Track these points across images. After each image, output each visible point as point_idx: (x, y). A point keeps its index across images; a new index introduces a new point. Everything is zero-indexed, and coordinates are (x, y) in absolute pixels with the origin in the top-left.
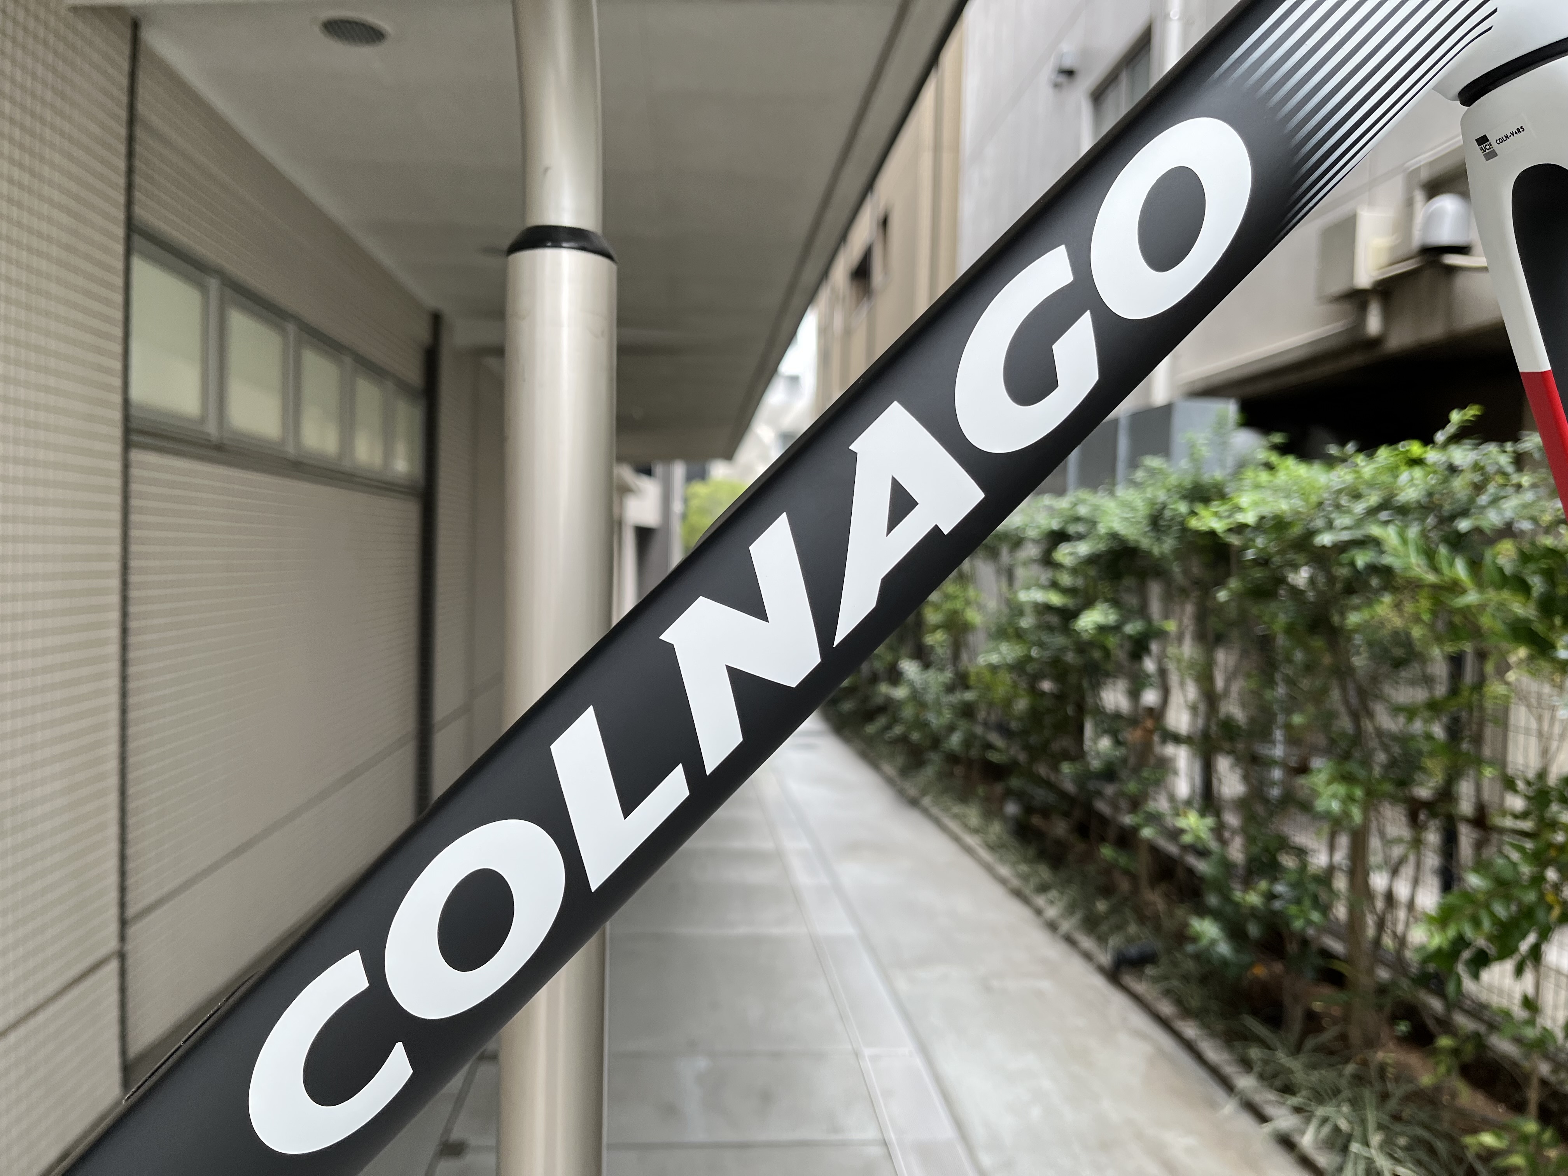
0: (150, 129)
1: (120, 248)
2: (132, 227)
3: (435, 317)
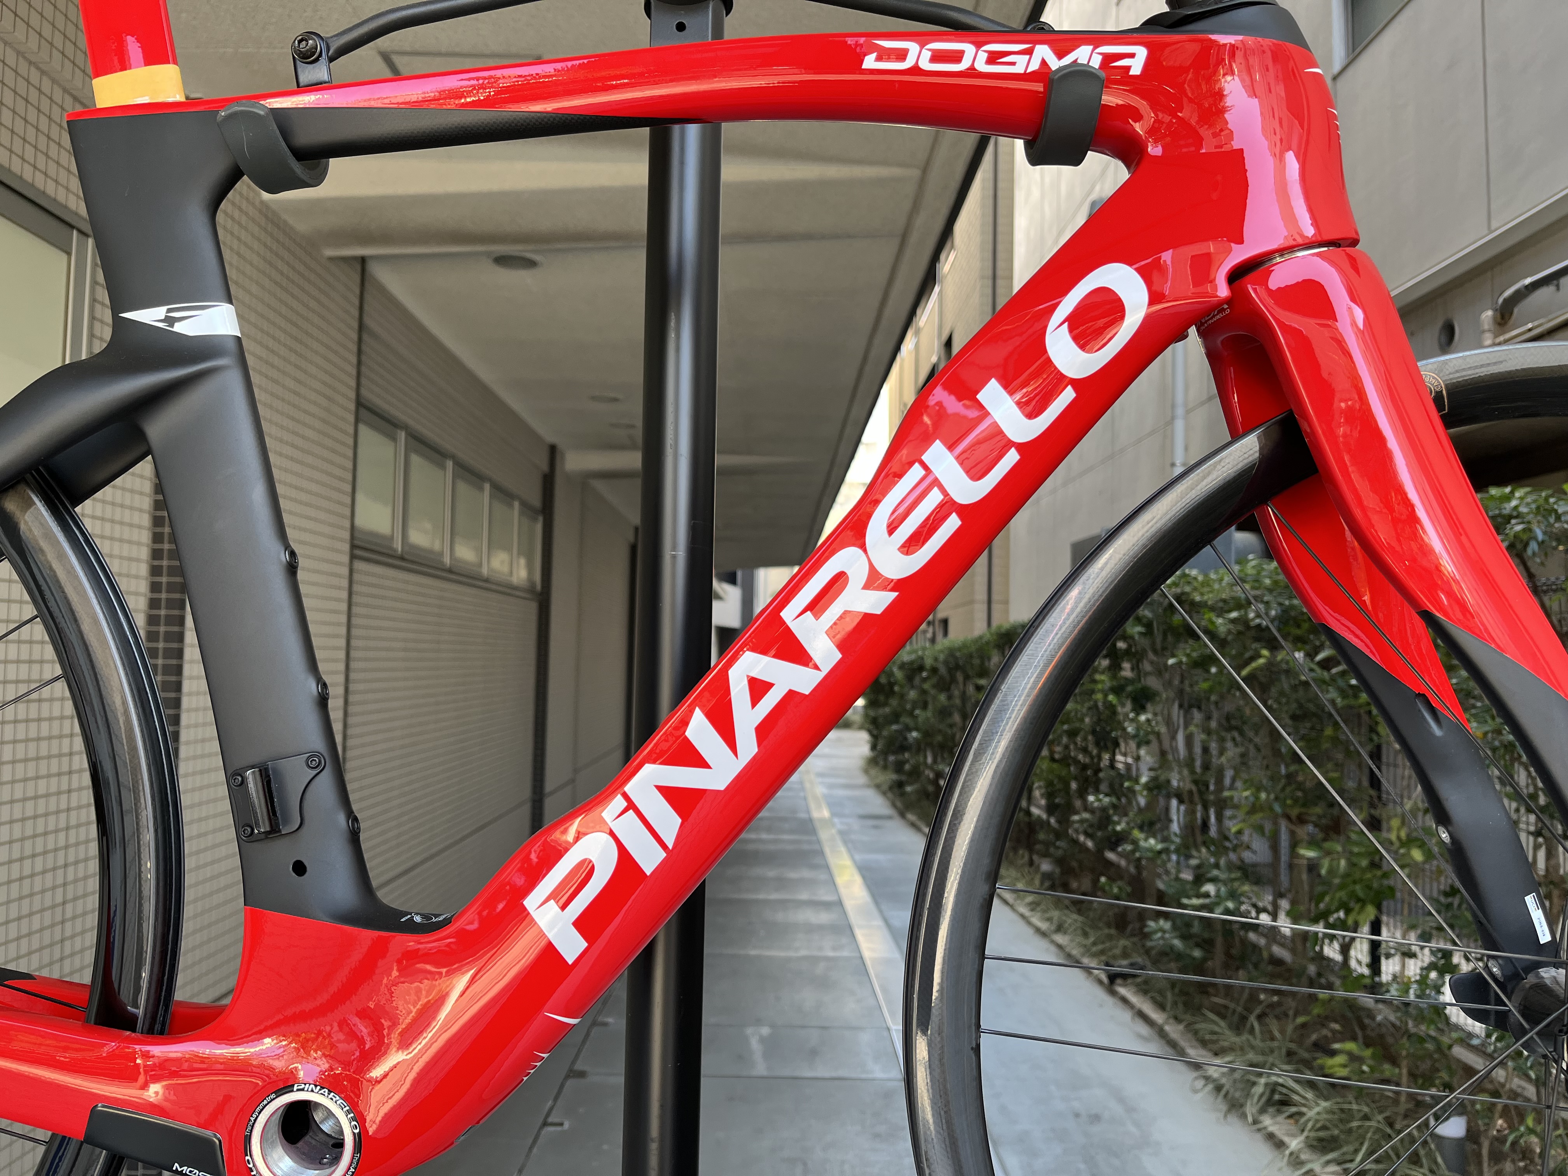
0: (374, 336)
1: (351, 418)
2: (360, 404)
3: (553, 448)
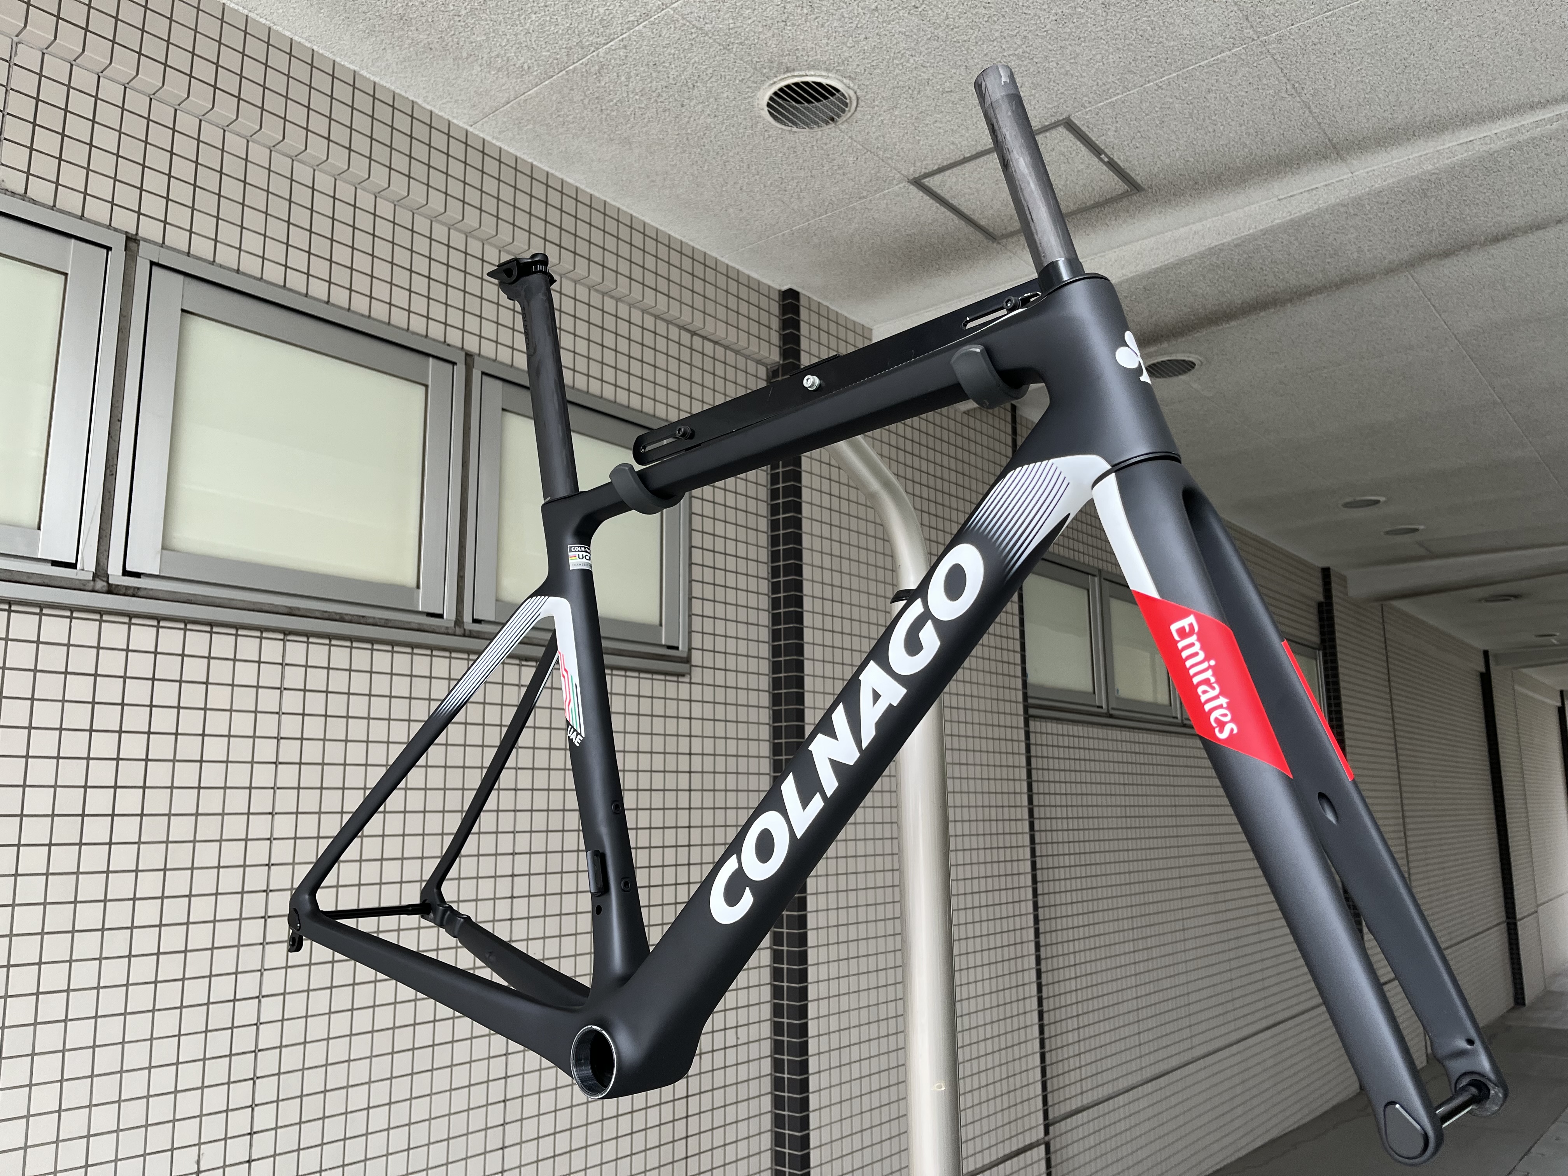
3: (1326, 573)
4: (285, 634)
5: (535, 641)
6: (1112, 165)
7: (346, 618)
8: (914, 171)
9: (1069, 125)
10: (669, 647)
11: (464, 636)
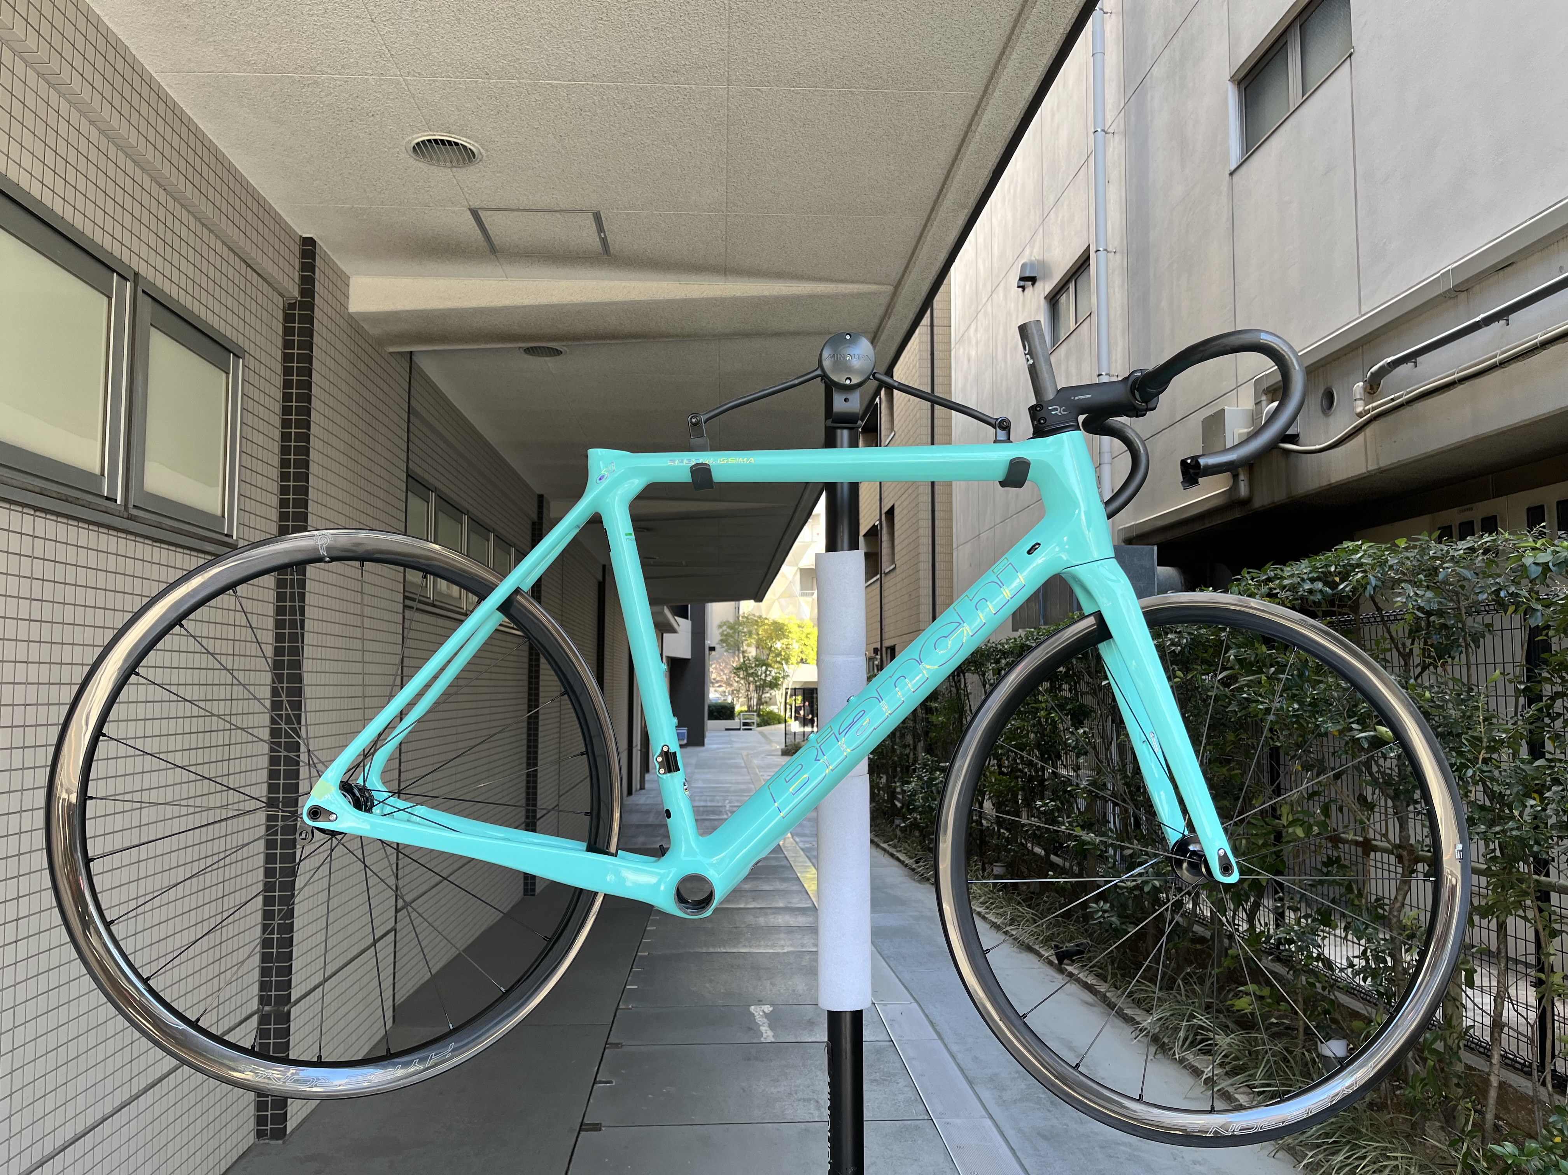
2: (409, 475)
3: (541, 498)
4: (35, 511)
5: (164, 526)
6: (604, 241)
7: (70, 499)
8: (475, 204)
9: (597, 217)
10: (226, 535)
11: (128, 519)
